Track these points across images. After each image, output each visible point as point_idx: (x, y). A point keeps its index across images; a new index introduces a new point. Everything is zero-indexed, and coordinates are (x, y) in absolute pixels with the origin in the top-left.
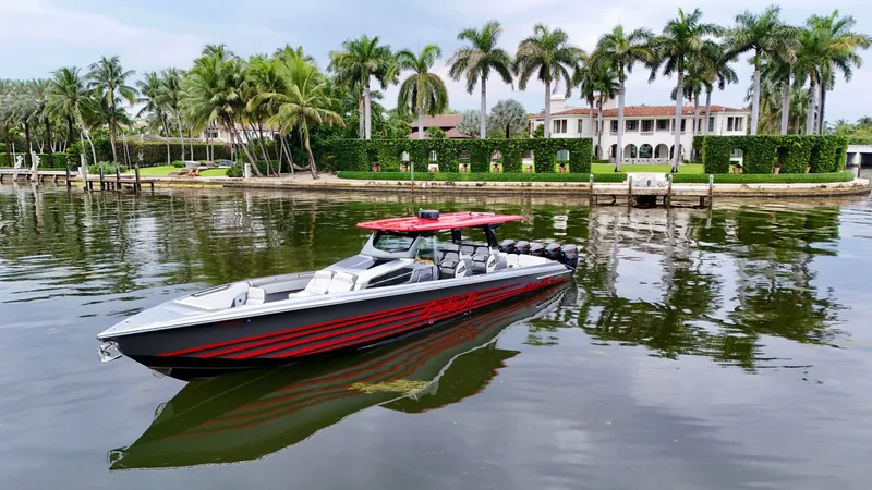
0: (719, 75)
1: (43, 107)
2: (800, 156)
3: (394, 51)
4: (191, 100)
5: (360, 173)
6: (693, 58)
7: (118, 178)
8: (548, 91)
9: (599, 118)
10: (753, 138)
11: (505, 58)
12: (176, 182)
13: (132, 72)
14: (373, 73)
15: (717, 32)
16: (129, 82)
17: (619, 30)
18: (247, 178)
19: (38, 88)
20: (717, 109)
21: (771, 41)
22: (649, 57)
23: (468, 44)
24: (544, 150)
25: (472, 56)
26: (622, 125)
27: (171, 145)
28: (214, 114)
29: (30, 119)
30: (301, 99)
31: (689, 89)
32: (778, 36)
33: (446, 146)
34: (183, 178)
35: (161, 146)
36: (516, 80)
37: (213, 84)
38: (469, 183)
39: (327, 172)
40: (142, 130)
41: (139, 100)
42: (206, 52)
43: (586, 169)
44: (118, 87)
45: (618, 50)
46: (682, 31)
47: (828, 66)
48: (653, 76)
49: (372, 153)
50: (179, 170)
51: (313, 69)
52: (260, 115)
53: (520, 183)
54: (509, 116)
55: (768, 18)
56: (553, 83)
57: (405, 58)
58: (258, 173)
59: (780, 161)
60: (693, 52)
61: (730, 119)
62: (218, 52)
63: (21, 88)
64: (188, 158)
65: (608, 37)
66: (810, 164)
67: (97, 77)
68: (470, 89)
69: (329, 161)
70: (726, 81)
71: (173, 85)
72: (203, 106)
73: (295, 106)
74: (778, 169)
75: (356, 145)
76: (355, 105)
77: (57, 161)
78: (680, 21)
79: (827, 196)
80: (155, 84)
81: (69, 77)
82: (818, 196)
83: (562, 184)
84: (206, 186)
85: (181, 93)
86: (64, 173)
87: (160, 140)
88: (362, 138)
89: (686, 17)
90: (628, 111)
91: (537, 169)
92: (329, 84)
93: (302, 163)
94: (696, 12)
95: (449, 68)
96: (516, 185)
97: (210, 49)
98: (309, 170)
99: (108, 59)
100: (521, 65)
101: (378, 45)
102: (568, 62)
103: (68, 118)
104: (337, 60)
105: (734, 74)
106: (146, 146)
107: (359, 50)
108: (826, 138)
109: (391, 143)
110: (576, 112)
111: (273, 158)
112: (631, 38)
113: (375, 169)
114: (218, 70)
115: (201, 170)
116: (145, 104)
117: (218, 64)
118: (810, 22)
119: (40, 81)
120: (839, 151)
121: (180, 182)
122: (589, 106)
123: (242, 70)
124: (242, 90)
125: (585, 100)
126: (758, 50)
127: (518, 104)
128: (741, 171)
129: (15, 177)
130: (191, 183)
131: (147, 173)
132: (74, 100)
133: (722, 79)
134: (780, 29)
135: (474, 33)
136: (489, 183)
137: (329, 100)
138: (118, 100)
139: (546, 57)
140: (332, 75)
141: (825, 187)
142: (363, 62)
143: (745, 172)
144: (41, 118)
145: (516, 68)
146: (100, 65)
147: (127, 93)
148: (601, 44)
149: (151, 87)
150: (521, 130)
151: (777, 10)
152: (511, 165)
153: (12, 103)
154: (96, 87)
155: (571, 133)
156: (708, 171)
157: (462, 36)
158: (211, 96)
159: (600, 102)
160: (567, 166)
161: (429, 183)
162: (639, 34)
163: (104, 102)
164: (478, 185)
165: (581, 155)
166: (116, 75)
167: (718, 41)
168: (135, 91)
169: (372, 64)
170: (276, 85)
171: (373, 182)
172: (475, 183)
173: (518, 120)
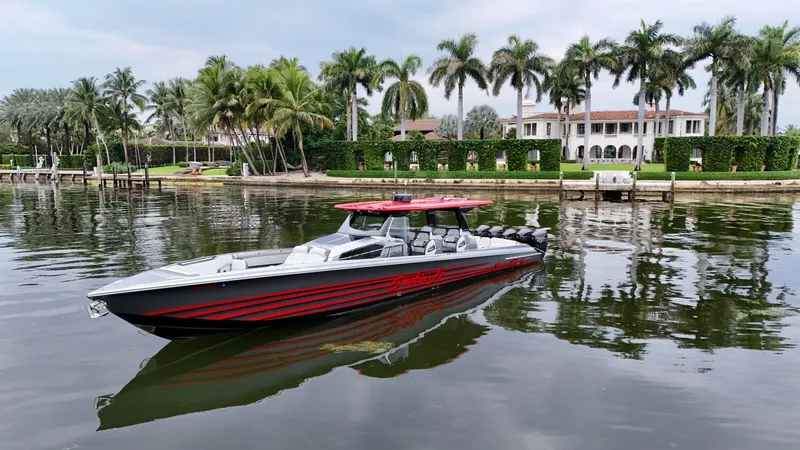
0: (678, 82)
1: (63, 113)
2: (756, 155)
3: (379, 61)
4: (195, 107)
5: (348, 172)
6: (654, 65)
7: (129, 176)
8: (520, 96)
9: (567, 122)
10: (711, 139)
11: (480, 66)
12: (181, 180)
13: (143, 81)
14: (359, 80)
15: (676, 41)
16: (140, 91)
17: (585, 40)
18: (245, 176)
19: (59, 96)
20: (676, 114)
21: (727, 50)
22: (613, 65)
23: (447, 53)
24: (516, 150)
25: (450, 65)
26: (588, 128)
27: (176, 148)
28: (217, 119)
29: (51, 125)
30: (295, 105)
31: (651, 95)
32: (734, 45)
33: (427, 146)
34: (187, 177)
35: (168, 148)
36: (491, 86)
37: (215, 92)
38: (448, 180)
39: (317, 170)
40: (150, 134)
41: (149, 107)
42: (209, 62)
43: (556, 168)
44: (130, 95)
45: (585, 59)
46: (644, 41)
47: (780, 72)
48: (617, 82)
49: (359, 153)
50: (184, 170)
51: (306, 78)
52: (257, 119)
53: (494, 180)
54: (483, 120)
55: (724, 28)
56: (525, 89)
57: (389, 67)
58: (255, 171)
59: (737, 160)
60: (654, 59)
61: (689, 123)
62: (220, 62)
63: (44, 97)
64: (191, 159)
65: (575, 46)
66: (765, 163)
67: (111, 86)
68: (448, 94)
69: (321, 162)
70: (684, 87)
71: (179, 93)
72: (206, 111)
73: (289, 111)
74: (735, 168)
75: (344, 146)
76: (344, 111)
77: (74, 162)
78: (642, 32)
79: (782, 192)
80: (162, 92)
81: (87, 86)
82: (773, 192)
83: (533, 181)
84: (208, 184)
85: (187, 100)
86: (82, 172)
87: (167, 143)
88: (349, 140)
89: (647, 28)
90: (594, 115)
91: (510, 167)
92: (320, 92)
93: (295, 164)
94: (657, 23)
95: (429, 76)
96: (491, 182)
97: (213, 60)
98: (302, 169)
99: (122, 70)
100: (495, 73)
101: (364, 56)
102: (538, 70)
103: (85, 123)
104: (328, 69)
105: (692, 81)
106: (154, 148)
107: (348, 60)
108: (781, 138)
109: (376, 144)
110: (544, 116)
111: (269, 158)
112: (596, 47)
113: (361, 168)
114: (220, 79)
115: (203, 170)
116: (154, 111)
117: (220, 73)
118: (763, 33)
119: (60, 90)
120: (792, 151)
121: (185, 180)
122: (557, 111)
123: (242, 78)
124: (242, 96)
125: (553, 106)
126: (715, 57)
127: (491, 110)
128: (701, 169)
129: (37, 176)
130: (194, 181)
131: (154, 172)
132: (91, 106)
133: (681, 86)
134: (735, 38)
135: (452, 44)
136: (465, 180)
137: (320, 105)
138: (130, 107)
139: (518, 65)
140: (322, 83)
141: (780, 184)
142: (352, 71)
143: (704, 170)
144: (61, 123)
145: (490, 76)
146: (115, 75)
147: (138, 101)
148: (570, 53)
149: (160, 95)
150: (494, 133)
151: (732, 20)
152: (486, 164)
153: (35, 110)
154: (111, 95)
155: (541, 134)
156: (669, 169)
157: (441, 47)
158: (213, 103)
159: (567, 107)
160: (538, 165)
161: (411, 180)
162: (604, 44)
163: (118, 109)
164: (455, 182)
165: (551, 155)
166: (128, 84)
167: (678, 50)
168: (145, 98)
169: (360, 73)
170: (272, 92)
171: (359, 180)
172: (453, 180)
173: (492, 124)
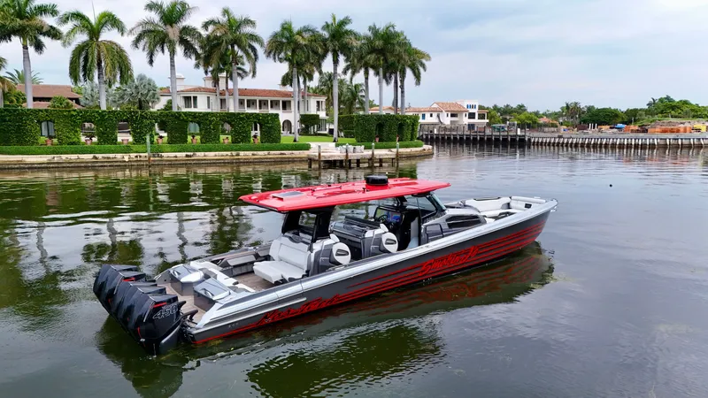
5: (33, 147)
15: (357, 36)
23: (155, 17)
38: (179, 154)
53: (229, 153)
61: (318, 102)
78: (334, 24)
83: (266, 152)
89: (337, 21)
91: (234, 142)
95: (133, 38)
96: (226, 155)
112: (300, 32)
113: (49, 142)
135: (161, 7)
136: (198, 154)
155: (202, 107)
157: (150, 7)
161: (133, 155)
162: (306, 29)
164: (187, 156)
171: (57, 158)
172: (184, 154)
173: (154, 94)
